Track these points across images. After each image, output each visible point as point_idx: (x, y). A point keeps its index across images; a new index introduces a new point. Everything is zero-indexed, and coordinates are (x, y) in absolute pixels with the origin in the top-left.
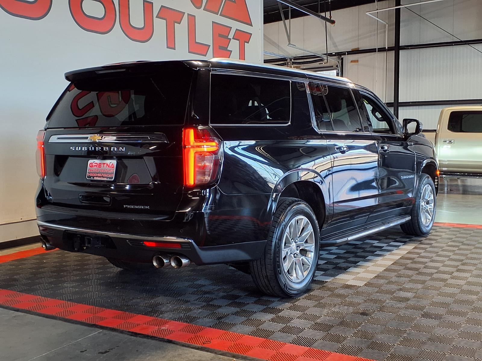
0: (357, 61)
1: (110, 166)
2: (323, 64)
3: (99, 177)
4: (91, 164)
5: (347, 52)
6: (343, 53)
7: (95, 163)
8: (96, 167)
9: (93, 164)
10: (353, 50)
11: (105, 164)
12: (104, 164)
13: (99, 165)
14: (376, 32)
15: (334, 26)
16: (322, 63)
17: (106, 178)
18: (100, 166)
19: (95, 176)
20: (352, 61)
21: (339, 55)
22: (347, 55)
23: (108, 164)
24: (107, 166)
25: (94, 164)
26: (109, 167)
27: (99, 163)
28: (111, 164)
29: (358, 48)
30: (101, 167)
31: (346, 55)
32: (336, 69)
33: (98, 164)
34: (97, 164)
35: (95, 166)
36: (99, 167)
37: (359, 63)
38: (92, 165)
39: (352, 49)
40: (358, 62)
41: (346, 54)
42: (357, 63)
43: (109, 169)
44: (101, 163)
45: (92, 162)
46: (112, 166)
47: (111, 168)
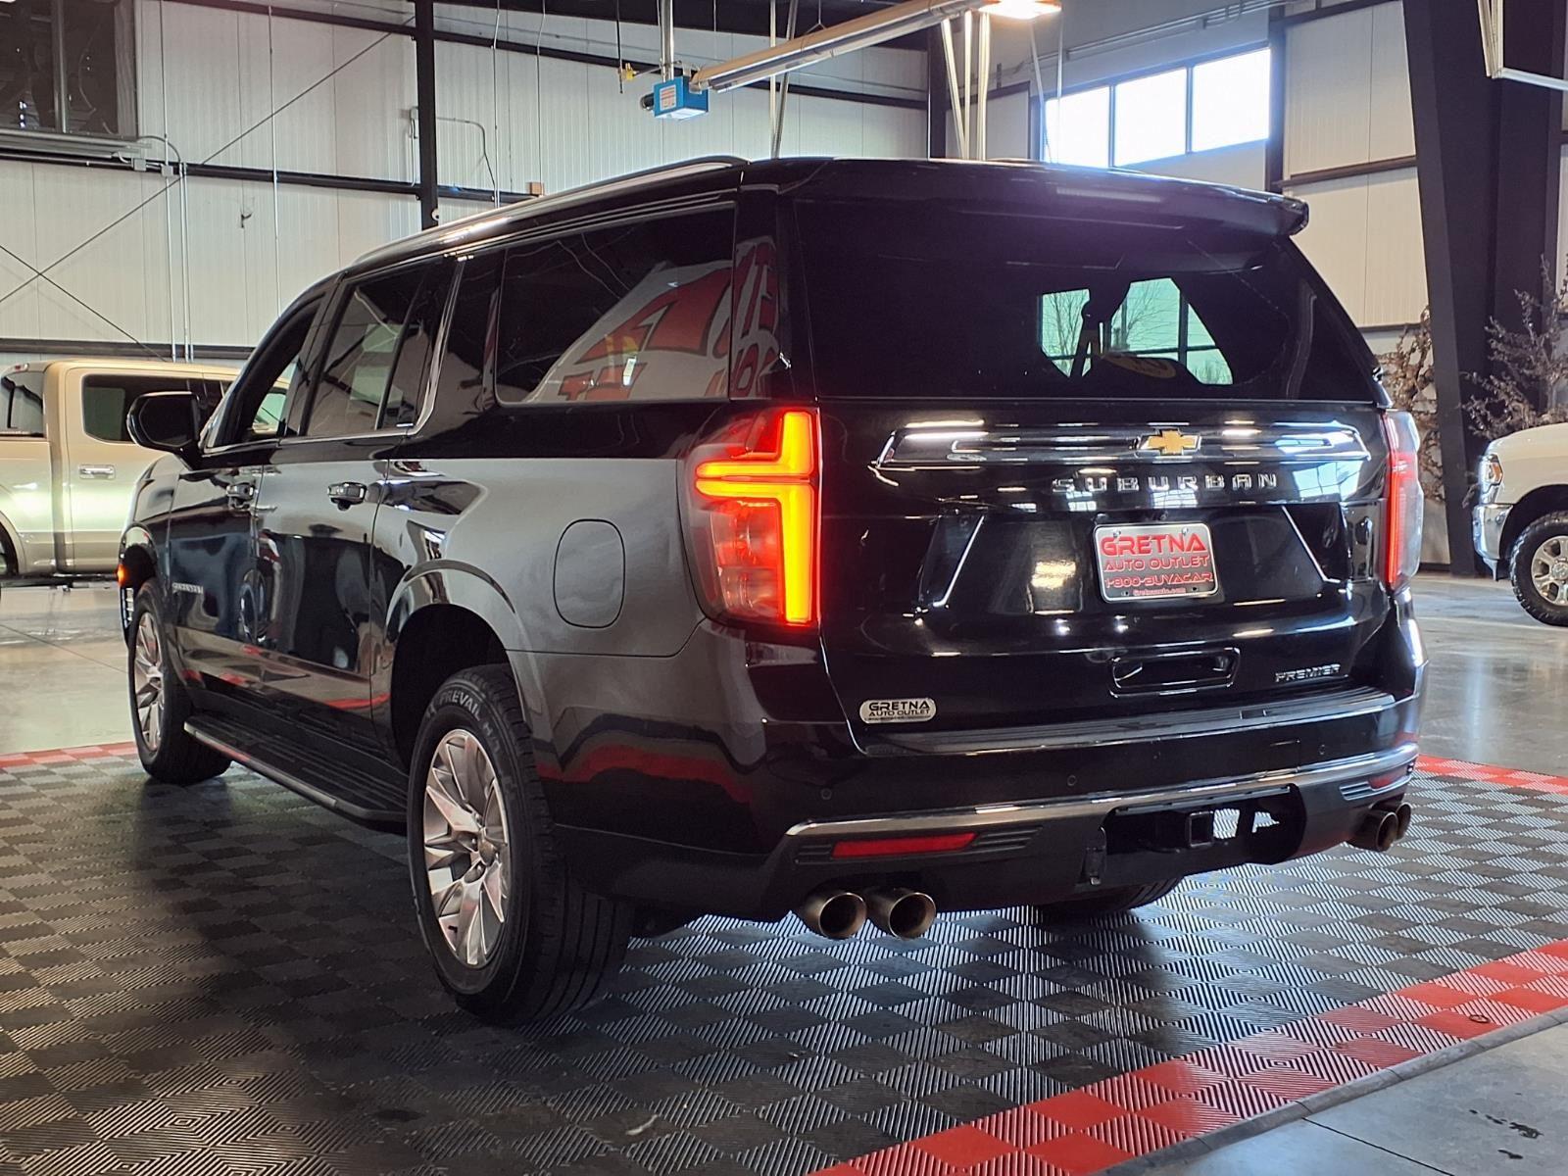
1: (1186, 546)
3: (1149, 588)
4: (1107, 544)
7: (1122, 539)
8: (1128, 551)
9: (1115, 541)
11: (1164, 537)
12: (1159, 538)
13: (1140, 546)
17: (1184, 590)
18: (1143, 548)
19: (1138, 588)
23: (1178, 538)
24: (1174, 545)
25: (1119, 543)
26: (1182, 547)
27: (1140, 538)
28: (1187, 541)
30: (1149, 552)
33: (1135, 540)
34: (1130, 539)
35: (1123, 548)
36: (1141, 552)
38: (1114, 546)
43: (1184, 555)
44: (1147, 538)
45: (1112, 536)
46: (1195, 544)
47: (1192, 552)
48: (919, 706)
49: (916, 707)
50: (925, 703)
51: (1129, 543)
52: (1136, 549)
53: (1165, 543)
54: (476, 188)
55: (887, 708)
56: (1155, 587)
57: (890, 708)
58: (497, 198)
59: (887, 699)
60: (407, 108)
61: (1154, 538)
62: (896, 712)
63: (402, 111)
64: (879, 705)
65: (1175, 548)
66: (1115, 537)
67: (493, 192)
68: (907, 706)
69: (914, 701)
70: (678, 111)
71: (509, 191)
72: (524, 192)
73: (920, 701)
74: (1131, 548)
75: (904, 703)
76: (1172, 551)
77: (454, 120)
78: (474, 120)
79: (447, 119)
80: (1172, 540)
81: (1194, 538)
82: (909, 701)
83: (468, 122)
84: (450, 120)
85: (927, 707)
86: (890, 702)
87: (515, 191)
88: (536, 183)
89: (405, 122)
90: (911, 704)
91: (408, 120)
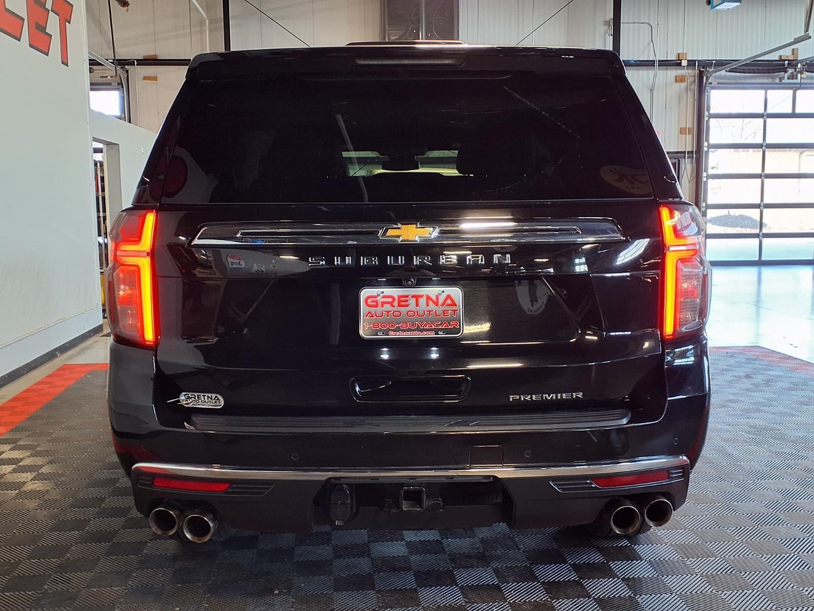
0: (155, 78)
1: (441, 303)
2: (109, 77)
3: (402, 330)
4: (370, 300)
5: (137, 60)
6: (131, 63)
7: (384, 297)
8: (389, 305)
9: (378, 298)
10: (146, 58)
11: (422, 296)
12: (417, 297)
13: (400, 302)
14: (189, 30)
15: (127, 11)
16: (107, 77)
18: (402, 303)
19: (393, 331)
20: (145, 78)
21: (122, 63)
22: (137, 65)
23: (434, 298)
24: (430, 301)
25: (380, 300)
26: (437, 304)
27: (400, 297)
28: (441, 299)
29: (156, 55)
30: (407, 306)
31: (134, 65)
32: (119, 89)
33: (396, 297)
34: (391, 297)
35: (385, 303)
36: (399, 306)
37: (159, 81)
38: (377, 302)
39: (144, 56)
40: (156, 80)
41: (136, 63)
42: (155, 82)
43: (440, 309)
44: (407, 296)
45: (376, 294)
46: (449, 302)
47: (446, 308)
48: (213, 398)
49: (211, 399)
50: (216, 397)
51: (390, 300)
52: (396, 303)
53: (422, 301)
54: (646, 59)
55: (195, 398)
56: (409, 330)
57: (196, 398)
58: (657, 64)
59: (194, 392)
60: (608, 19)
61: (413, 297)
62: (200, 401)
63: (605, 21)
64: (189, 395)
65: (431, 303)
66: (378, 295)
67: (654, 61)
68: (206, 397)
69: (210, 395)
70: (723, 4)
71: (665, 59)
72: (674, 59)
73: (214, 396)
74: (391, 304)
75: (204, 396)
76: (428, 305)
77: (635, 23)
78: (647, 22)
79: (631, 23)
80: (428, 298)
81: (449, 297)
82: (207, 394)
83: (642, 23)
84: (633, 23)
85: (218, 399)
86: (196, 394)
87: (669, 59)
88: (681, 53)
89: (606, 27)
90: (208, 397)
91: (608, 26)
